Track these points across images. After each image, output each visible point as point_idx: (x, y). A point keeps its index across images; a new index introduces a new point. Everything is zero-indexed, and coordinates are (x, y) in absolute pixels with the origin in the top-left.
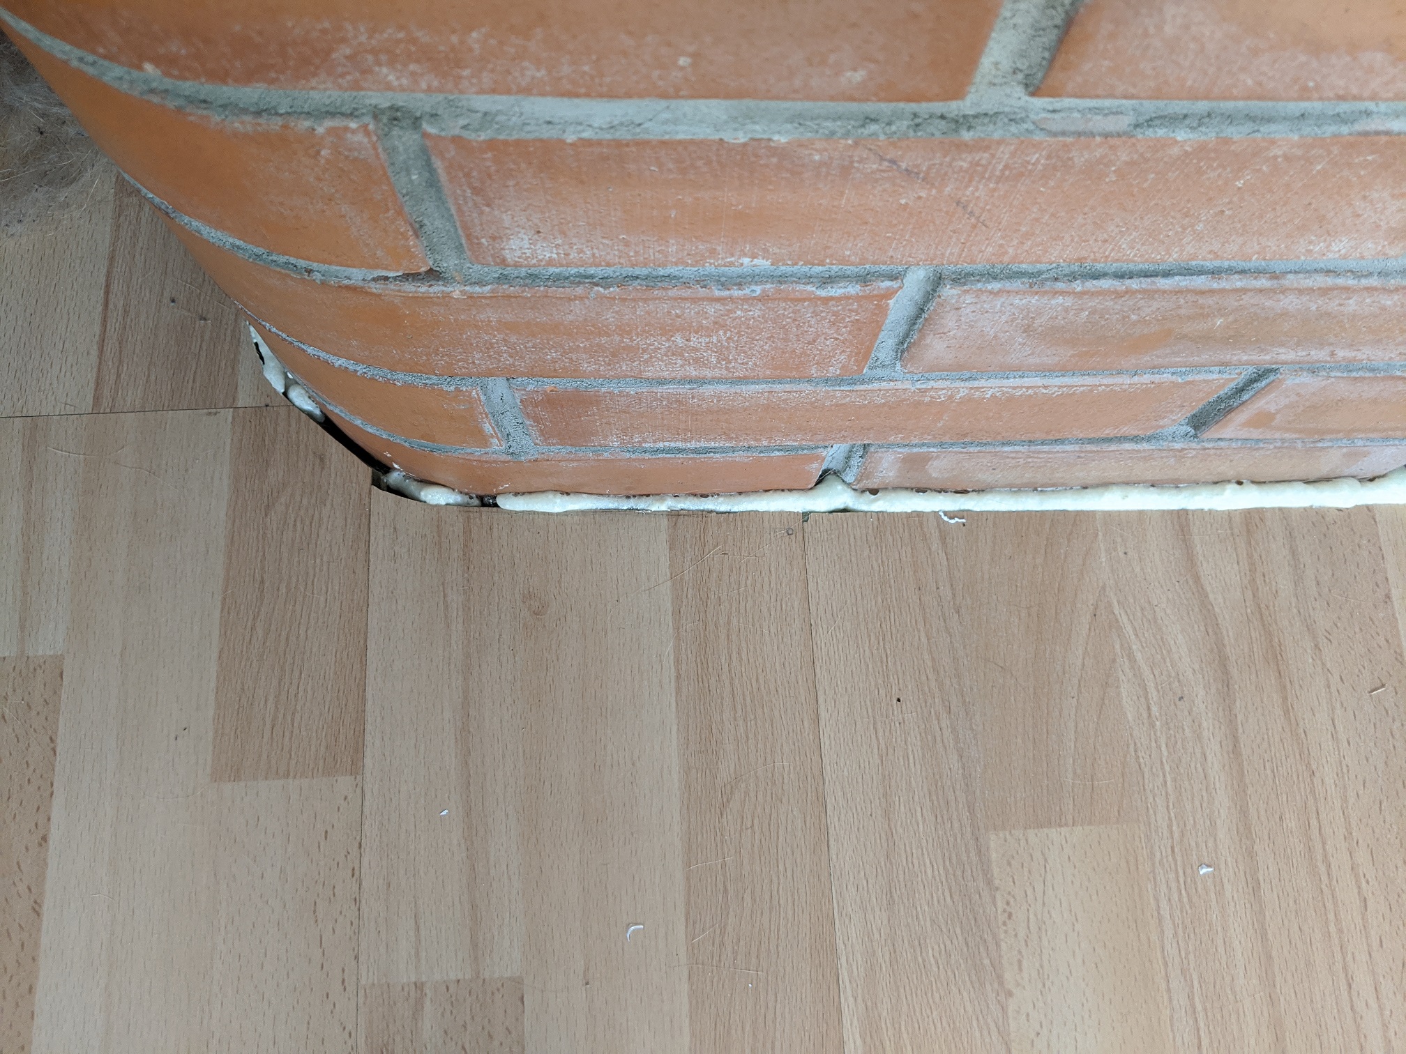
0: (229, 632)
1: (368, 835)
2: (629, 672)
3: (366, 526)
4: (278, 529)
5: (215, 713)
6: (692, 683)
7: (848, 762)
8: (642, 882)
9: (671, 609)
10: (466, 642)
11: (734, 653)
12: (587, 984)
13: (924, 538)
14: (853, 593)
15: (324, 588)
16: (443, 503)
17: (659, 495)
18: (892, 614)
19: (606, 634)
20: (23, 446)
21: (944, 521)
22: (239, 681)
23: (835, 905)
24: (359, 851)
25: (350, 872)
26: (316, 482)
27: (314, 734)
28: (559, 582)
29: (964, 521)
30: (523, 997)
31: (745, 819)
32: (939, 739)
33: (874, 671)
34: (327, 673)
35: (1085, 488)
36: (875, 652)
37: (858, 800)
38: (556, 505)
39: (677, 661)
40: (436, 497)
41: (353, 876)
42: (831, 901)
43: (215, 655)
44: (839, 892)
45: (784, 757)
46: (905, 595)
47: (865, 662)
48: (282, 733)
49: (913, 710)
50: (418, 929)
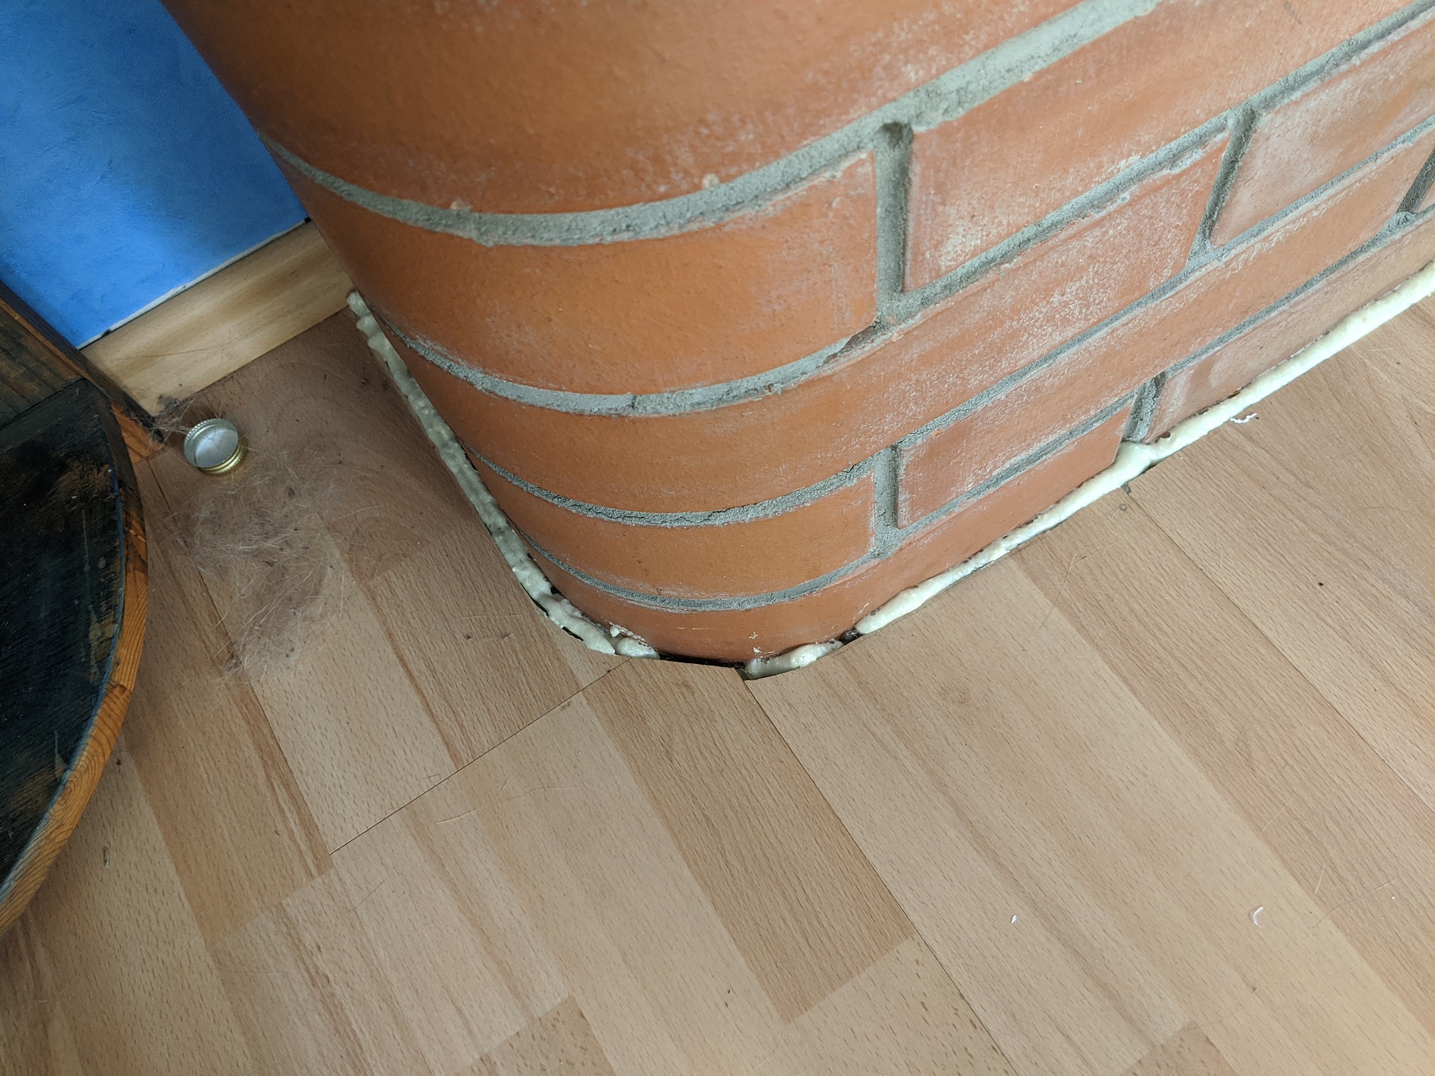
0: (709, 882)
1: (961, 981)
2: (1079, 701)
3: (764, 718)
4: (689, 766)
5: (746, 961)
6: (1141, 678)
7: (1322, 660)
8: (1232, 870)
9: (1074, 629)
10: (921, 762)
11: (1156, 631)
12: (1254, 989)
13: (1236, 447)
14: (1214, 524)
15: (764, 791)
16: (814, 659)
17: (990, 544)
18: (1259, 520)
19: (1035, 683)
20: (413, 836)
21: (1239, 424)
22: (748, 918)
23: (1408, 784)
24: (963, 1001)
25: (971, 1027)
26: (695, 707)
27: (849, 923)
28: (961, 664)
29: (1255, 414)
30: (1208, 1039)
31: (1275, 761)
32: (1378, 595)
33: (1283, 574)
34: (821, 863)
35: (1327, 333)
36: (1270, 558)
37: (1354, 684)
38: (912, 601)
39: (1114, 668)
40: (806, 656)
41: (975, 1027)
42: (1401, 782)
43: (711, 909)
44: (1402, 771)
45: (1267, 689)
46: (1256, 499)
47: (1270, 572)
48: (819, 941)
49: (1339, 584)
50: (1068, 1038)
